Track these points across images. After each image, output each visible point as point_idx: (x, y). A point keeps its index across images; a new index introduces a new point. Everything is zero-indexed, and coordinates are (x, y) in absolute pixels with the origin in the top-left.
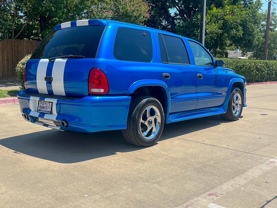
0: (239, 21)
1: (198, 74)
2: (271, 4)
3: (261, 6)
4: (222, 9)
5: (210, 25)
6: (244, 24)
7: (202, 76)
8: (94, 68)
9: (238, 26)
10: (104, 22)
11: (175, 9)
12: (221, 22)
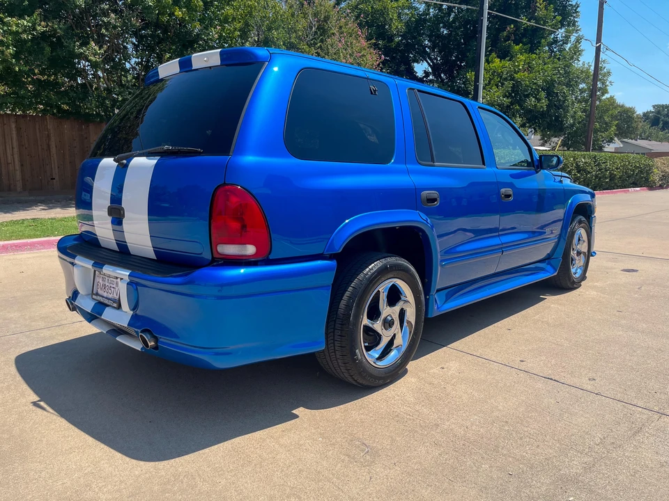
0: (540, 82)
1: (503, 190)
2: (600, 51)
3: (580, 54)
4: (510, 60)
5: (489, 91)
6: (549, 89)
7: (511, 193)
8: (225, 184)
9: (538, 92)
10: (262, 52)
11: (425, 64)
12: (509, 84)
